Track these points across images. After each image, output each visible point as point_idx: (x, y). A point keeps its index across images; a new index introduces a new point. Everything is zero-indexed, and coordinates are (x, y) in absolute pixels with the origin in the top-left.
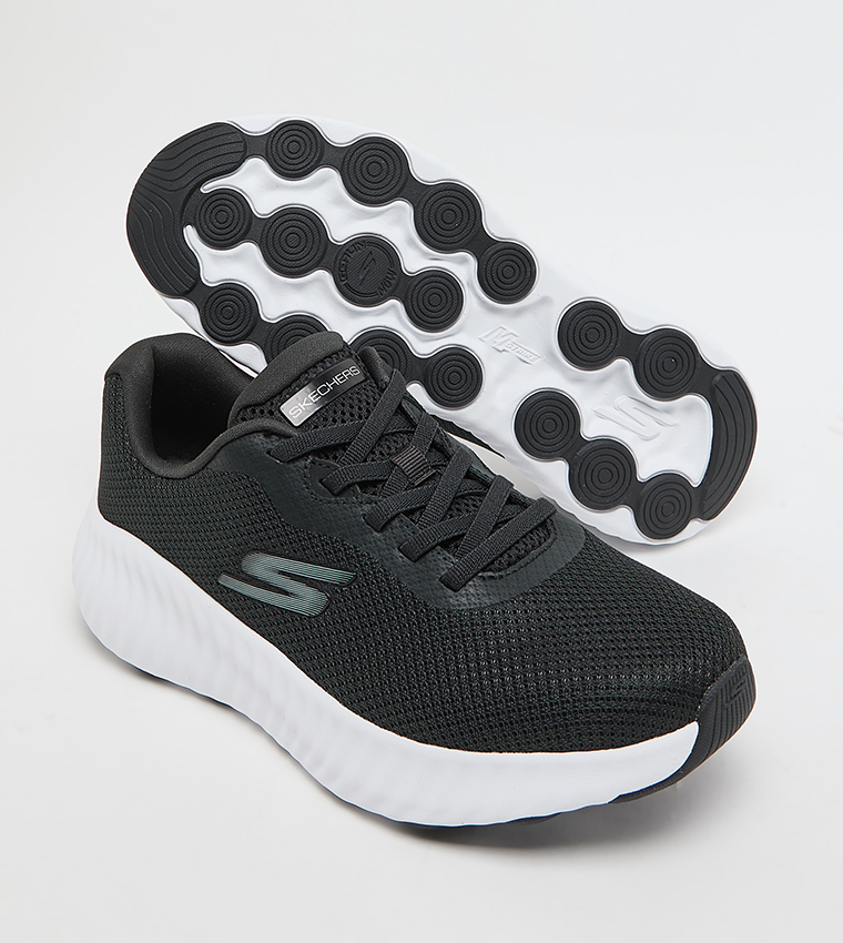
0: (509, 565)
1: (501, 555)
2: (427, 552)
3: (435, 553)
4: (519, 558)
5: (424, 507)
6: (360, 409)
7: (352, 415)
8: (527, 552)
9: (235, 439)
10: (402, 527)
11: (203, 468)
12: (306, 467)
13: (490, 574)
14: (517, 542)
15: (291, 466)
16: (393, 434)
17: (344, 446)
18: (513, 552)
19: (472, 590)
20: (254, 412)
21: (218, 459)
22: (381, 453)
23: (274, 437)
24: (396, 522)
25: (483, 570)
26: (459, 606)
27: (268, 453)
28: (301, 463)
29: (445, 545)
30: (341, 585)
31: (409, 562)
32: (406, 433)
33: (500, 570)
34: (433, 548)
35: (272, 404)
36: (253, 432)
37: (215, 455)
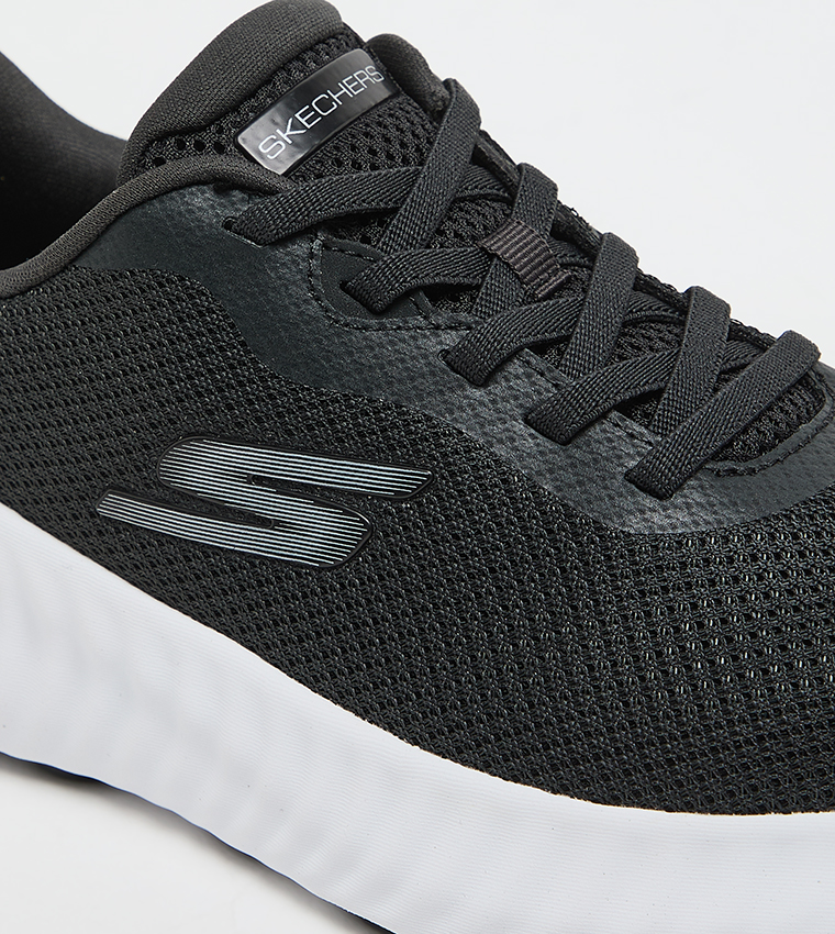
0: (763, 449)
1: (745, 431)
2: (591, 424)
3: (607, 425)
4: (780, 437)
5: (567, 339)
6: (403, 145)
7: (390, 157)
8: (792, 428)
9: (150, 199)
10: (529, 376)
11: (64, 269)
12: (312, 255)
13: (729, 464)
14: (770, 408)
15: (280, 253)
16: (473, 199)
17: (382, 216)
18: (766, 425)
19: (696, 496)
20: (181, 145)
21: (106, 246)
22: (457, 235)
23: (236, 195)
24: (516, 367)
25: (714, 457)
26: (675, 527)
27: (228, 225)
28: (300, 248)
29: (626, 408)
30: (399, 497)
31: (549, 445)
32: (496, 199)
33: (746, 459)
34: (604, 415)
35: (220, 131)
36: (190, 185)
37: (99, 237)
